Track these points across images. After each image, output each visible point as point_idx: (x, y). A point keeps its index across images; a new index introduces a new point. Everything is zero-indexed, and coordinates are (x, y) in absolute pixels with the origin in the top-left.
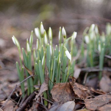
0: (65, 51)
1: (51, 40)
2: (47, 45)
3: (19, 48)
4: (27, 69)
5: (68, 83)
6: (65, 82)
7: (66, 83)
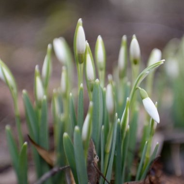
0: (143, 98)
1: (101, 69)
2: (92, 82)
3: (15, 91)
4: (38, 145)
5: (148, 181)
6: (139, 179)
7: (142, 181)
